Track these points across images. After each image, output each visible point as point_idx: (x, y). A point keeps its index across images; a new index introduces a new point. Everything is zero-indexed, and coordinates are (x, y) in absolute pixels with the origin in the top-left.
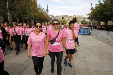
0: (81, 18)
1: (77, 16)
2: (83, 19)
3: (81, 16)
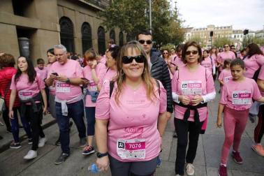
0: (229, 32)
1: (218, 28)
2: (233, 36)
3: (229, 27)
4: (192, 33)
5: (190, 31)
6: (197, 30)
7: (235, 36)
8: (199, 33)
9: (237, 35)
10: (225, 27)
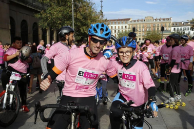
4: (129, 25)
5: (126, 23)
6: (135, 21)
7: (175, 29)
8: (137, 24)
9: (176, 28)
10: (164, 19)
